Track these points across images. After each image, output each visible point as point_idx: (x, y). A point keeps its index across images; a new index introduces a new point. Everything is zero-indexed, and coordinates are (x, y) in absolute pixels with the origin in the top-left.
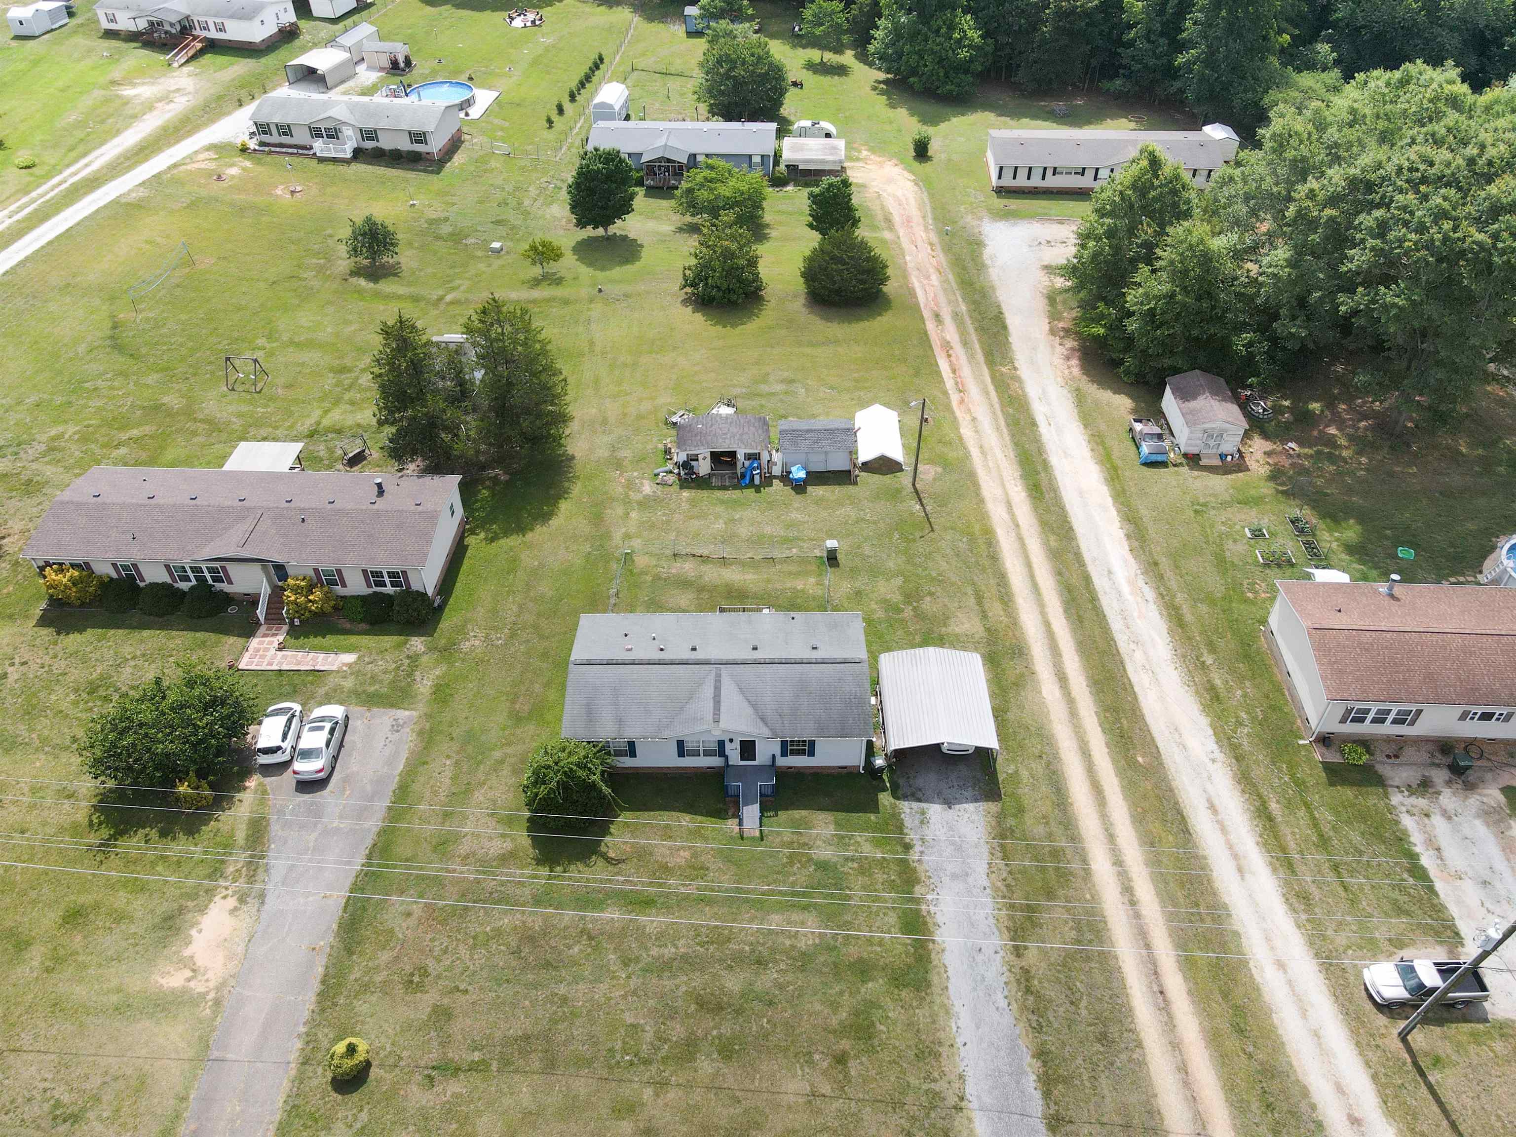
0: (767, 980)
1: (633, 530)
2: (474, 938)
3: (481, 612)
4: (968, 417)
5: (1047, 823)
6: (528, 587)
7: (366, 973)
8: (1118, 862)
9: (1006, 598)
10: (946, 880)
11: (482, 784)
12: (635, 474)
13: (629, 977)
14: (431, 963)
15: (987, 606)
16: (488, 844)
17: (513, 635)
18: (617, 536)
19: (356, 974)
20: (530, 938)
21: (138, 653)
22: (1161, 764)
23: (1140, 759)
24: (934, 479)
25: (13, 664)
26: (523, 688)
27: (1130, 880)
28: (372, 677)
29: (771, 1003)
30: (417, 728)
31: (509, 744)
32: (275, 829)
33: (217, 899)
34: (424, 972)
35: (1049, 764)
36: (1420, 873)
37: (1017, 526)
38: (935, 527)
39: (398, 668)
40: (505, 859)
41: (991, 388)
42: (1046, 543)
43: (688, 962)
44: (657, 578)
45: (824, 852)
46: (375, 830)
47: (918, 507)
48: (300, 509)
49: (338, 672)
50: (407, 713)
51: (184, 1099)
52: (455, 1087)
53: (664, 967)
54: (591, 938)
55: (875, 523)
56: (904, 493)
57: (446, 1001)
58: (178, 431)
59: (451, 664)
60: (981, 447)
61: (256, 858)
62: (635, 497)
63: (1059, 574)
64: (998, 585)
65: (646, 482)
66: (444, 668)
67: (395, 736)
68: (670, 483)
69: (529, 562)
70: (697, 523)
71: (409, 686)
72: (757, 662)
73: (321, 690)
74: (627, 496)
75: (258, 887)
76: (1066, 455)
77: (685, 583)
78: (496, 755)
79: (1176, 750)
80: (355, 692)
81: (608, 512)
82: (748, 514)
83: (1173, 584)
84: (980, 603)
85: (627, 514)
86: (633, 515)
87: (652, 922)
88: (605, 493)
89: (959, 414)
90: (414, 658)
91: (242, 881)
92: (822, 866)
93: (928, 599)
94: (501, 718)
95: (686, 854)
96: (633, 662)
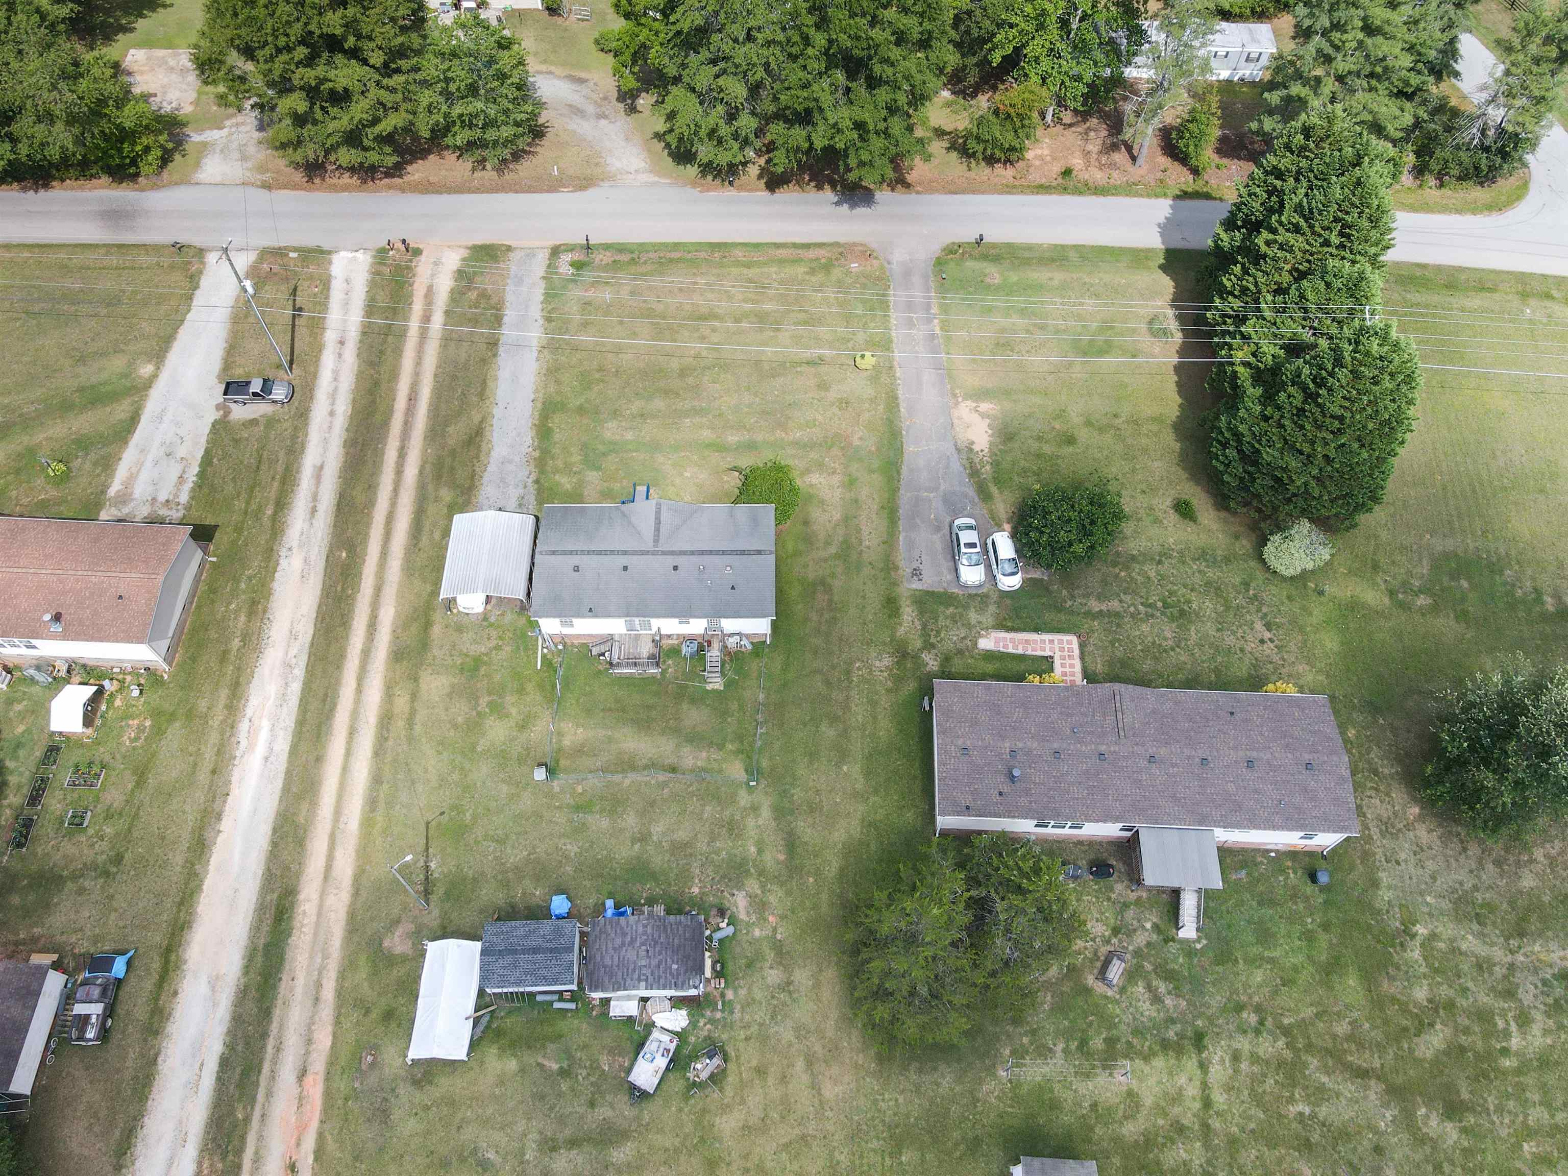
0: (639, 404)
1: (751, 821)
2: (815, 425)
3: (885, 701)
7: (874, 408)
8: (399, 472)
9: (386, 719)
10: (516, 460)
11: (837, 525)
12: (757, 933)
13: (719, 407)
14: (838, 413)
15: (407, 709)
16: (821, 480)
17: (848, 672)
18: (766, 813)
19: (881, 408)
20: (783, 426)
21: (1172, 653)
22: (331, 548)
23: (344, 554)
25: (1271, 640)
26: (827, 615)
27: (397, 463)
28: (955, 622)
29: (636, 394)
30: (900, 572)
31: (825, 560)
32: (972, 493)
33: (987, 450)
34: (841, 408)
35: (415, 545)
36: (206, 464)
38: (423, 828)
39: (938, 632)
40: (807, 471)
42: (314, 804)
43: (683, 414)
44: (721, 747)
45: (593, 476)
46: (902, 491)
47: (433, 865)
49: (987, 629)
50: (914, 586)
52: (806, 356)
53: (698, 412)
54: (745, 427)
56: (441, 892)
57: (823, 394)
59: (893, 637)
60: (317, 999)
61: (974, 472)
62: (753, 885)
63: (319, 760)
64: (386, 739)
65: (743, 916)
66: (898, 634)
67: (916, 565)
68: (714, 912)
69: (853, 770)
70: (682, 835)
71: (921, 613)
72: (625, 553)
73: (992, 609)
74: (763, 886)
75: (964, 456)
76: (214, 983)
77: (694, 739)
78: (833, 550)
79: (313, 558)
80: (966, 607)
81: (782, 857)
82: (625, 852)
83: (214, 738)
84: (413, 712)
85: (760, 851)
86: (753, 849)
87: (707, 435)
88: (789, 893)
89: (315, 1089)
90: (929, 646)
91: (977, 460)
92: (597, 468)
93: (460, 719)
94: (836, 584)
95: (686, 474)
96: (722, 553)
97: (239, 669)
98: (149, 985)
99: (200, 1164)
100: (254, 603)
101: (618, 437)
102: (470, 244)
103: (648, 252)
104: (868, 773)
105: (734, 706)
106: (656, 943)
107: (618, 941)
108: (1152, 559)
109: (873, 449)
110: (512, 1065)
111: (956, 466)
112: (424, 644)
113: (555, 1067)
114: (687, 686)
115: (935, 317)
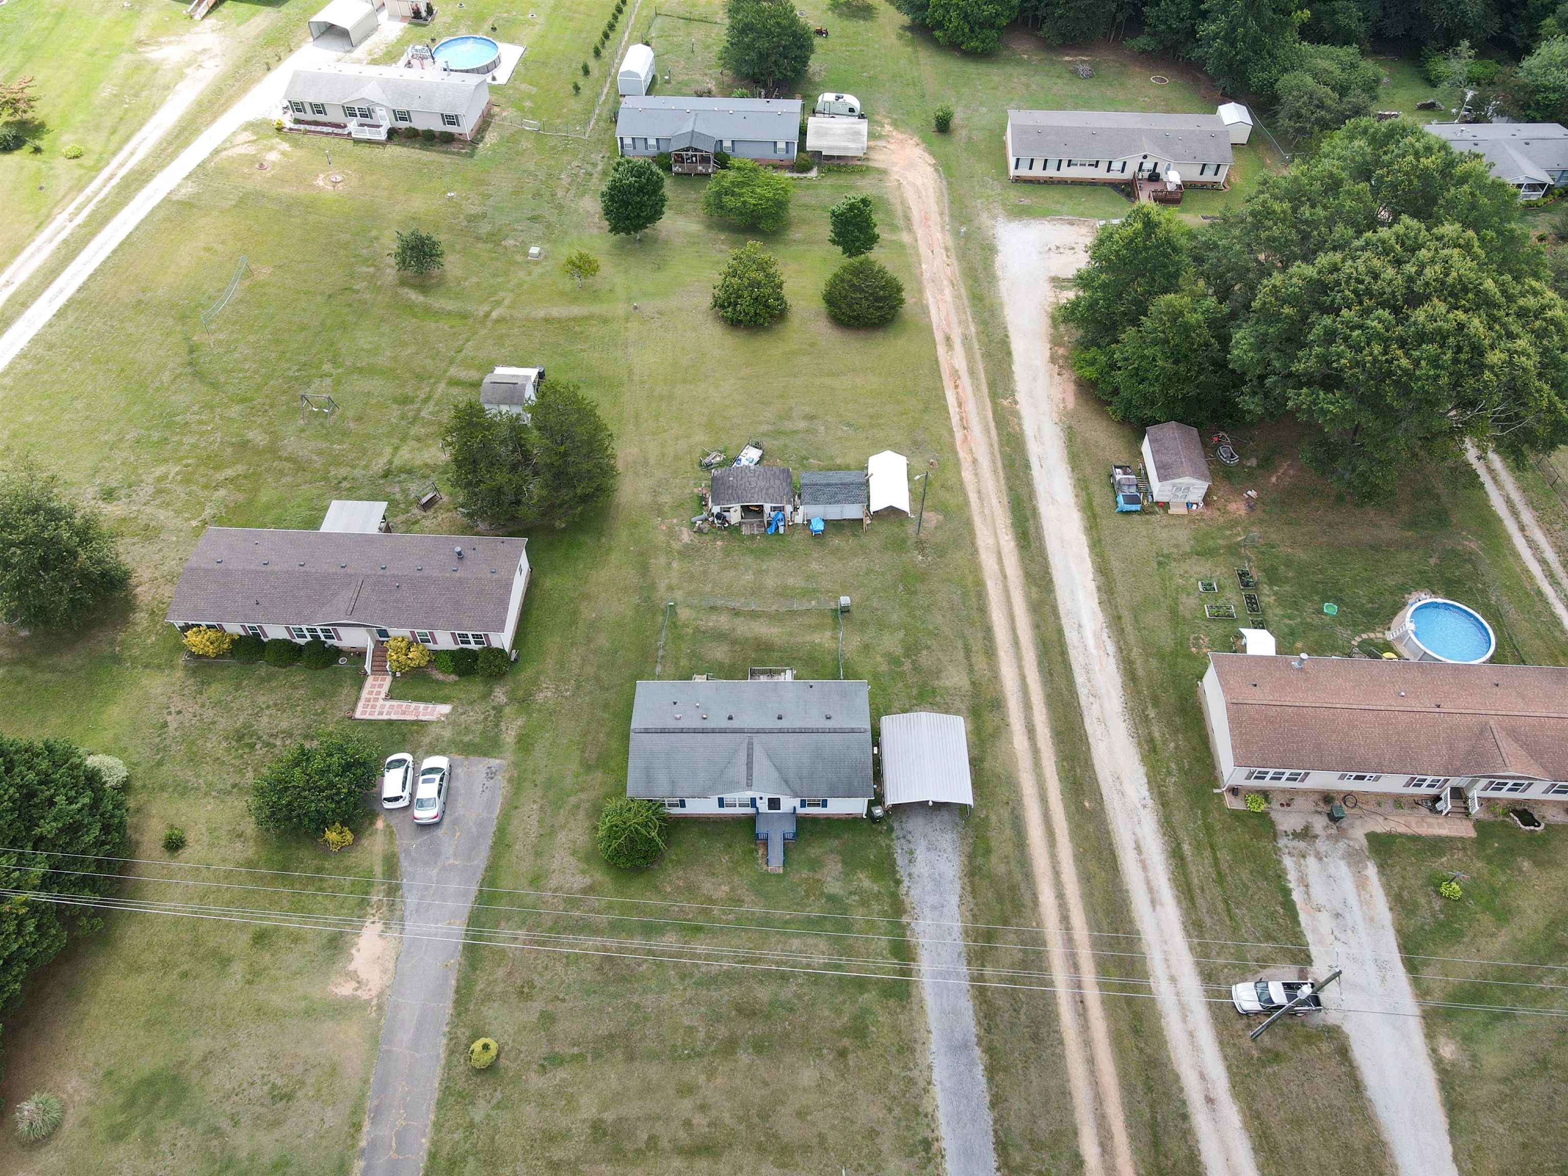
0: (787, 992)
1: (674, 581)
2: (567, 957)
3: (550, 664)
4: (969, 459)
5: (1008, 863)
6: (589, 640)
7: (489, 985)
8: (1060, 896)
9: (990, 652)
10: (927, 911)
11: (563, 827)
12: (675, 521)
13: (685, 989)
14: (535, 977)
15: (974, 660)
16: (573, 880)
17: (578, 687)
18: (662, 585)
19: (480, 986)
20: (609, 958)
21: (271, 703)
22: (1103, 809)
23: (1087, 804)
24: (936, 528)
25: (170, 713)
26: (590, 738)
27: (1068, 910)
28: (466, 728)
29: (791, 1010)
30: (507, 776)
31: (582, 790)
32: (405, 864)
33: (367, 924)
34: (531, 985)
35: (1014, 809)
37: (1005, 577)
39: (486, 719)
40: (587, 891)
41: (992, 424)
42: (1027, 596)
43: (730, 977)
44: (697, 630)
45: (834, 887)
46: (483, 866)
47: (920, 558)
48: (393, 576)
49: (437, 722)
50: (497, 761)
51: (366, 1082)
52: (562, 1074)
53: (711, 981)
55: (883, 574)
56: (909, 543)
57: (550, 1008)
58: (267, 470)
59: (530, 715)
60: (979, 492)
61: (393, 891)
62: (676, 546)
63: (1037, 627)
64: (985, 638)
65: (685, 530)
66: (524, 719)
67: (490, 783)
68: (705, 531)
69: (587, 612)
70: (729, 574)
71: (497, 735)
72: (781, 731)
73: (426, 740)
74: (668, 545)
75: (398, 913)
76: (1054, 501)
77: (719, 636)
78: (573, 800)
79: (1116, 797)
80: (452, 742)
81: (653, 561)
82: (774, 564)
83: (1131, 639)
85: (669, 564)
86: (675, 565)
87: (701, 945)
88: (650, 542)
89: (962, 454)
90: (498, 709)
91: (384, 909)
92: (832, 898)
93: (925, 652)
94: (574, 766)
95: (726, 888)
96: (682, 731)
97: (1138, 692)
98: (1097, 501)
99: (1021, 429)
100: (1153, 749)
101: (810, 941)
104: (575, 613)
105: (683, 661)
106: (745, 490)
107: (771, 491)
108: (240, 789)
109: (503, 924)
110: (839, 461)
111: (411, 900)
113: (812, 461)
115: (363, 1151)
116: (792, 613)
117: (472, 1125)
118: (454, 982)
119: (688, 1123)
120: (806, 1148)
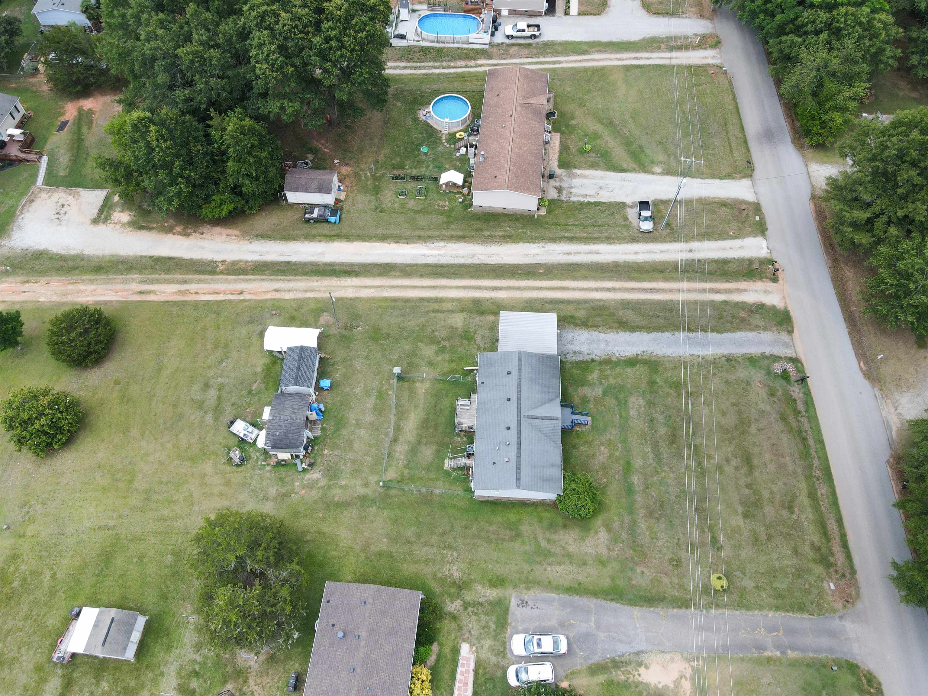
0: (661, 418)
1: (359, 482)
2: (652, 539)
3: (428, 570)
4: (274, 293)
5: (579, 309)
6: (408, 542)
7: (674, 587)
8: (597, 290)
9: (439, 300)
10: (609, 348)
11: (564, 548)
12: (297, 484)
13: (664, 471)
14: (666, 558)
15: (444, 309)
16: (602, 539)
17: (450, 547)
18: (362, 491)
19: (675, 593)
20: (650, 514)
22: (545, 264)
23: (541, 271)
24: (334, 318)
26: (493, 536)
27: (604, 288)
28: (483, 628)
29: (670, 417)
30: (525, 591)
31: (535, 538)
32: (596, 658)
33: (640, 679)
34: (671, 560)
35: (546, 302)
36: (596, 204)
37: (381, 286)
39: (476, 614)
40: (609, 529)
41: (242, 277)
42: (398, 277)
43: (655, 447)
44: (406, 466)
45: (599, 391)
46: (595, 600)
47: (360, 328)
49: (477, 652)
50: (513, 600)
51: (742, 660)
52: (721, 537)
53: (658, 457)
54: (647, 488)
55: (370, 351)
56: (346, 333)
57: (684, 547)
59: (475, 580)
60: (305, 291)
61: (616, 664)
62: (323, 482)
63: (421, 276)
64: (429, 302)
65: (308, 476)
66: (476, 585)
67: (531, 603)
68: (312, 461)
69: (383, 545)
70: (357, 445)
71: (491, 603)
72: (519, 399)
73: (493, 659)
74: (322, 488)
75: (632, 657)
76: (323, 254)
77: (413, 451)
78: (543, 543)
79: (538, 257)
80: (495, 638)
81: (336, 499)
82: (352, 416)
83: (436, 233)
84: (442, 312)
85: (341, 487)
86: (343, 483)
87: (638, 462)
88: (315, 502)
89: (268, 295)
90: (466, 606)
91: (629, 668)
92: (605, 394)
93: (437, 333)
94: (517, 545)
95: (602, 448)
96: (519, 457)
97: (473, 237)
98: (326, 232)
99: (251, 262)
100: (510, 237)
101: (631, 405)
102: (790, 309)
103: (809, 422)
104: (380, 554)
105: (432, 476)
106: (291, 424)
107: (296, 407)
109: (634, 582)
110: (259, 369)
111: (622, 649)
112: (482, 313)
113: (254, 388)
114: (448, 448)
115: (783, 653)
116: (397, 406)
117: (757, 587)
118: (675, 610)
119: (737, 468)
120: (739, 412)
